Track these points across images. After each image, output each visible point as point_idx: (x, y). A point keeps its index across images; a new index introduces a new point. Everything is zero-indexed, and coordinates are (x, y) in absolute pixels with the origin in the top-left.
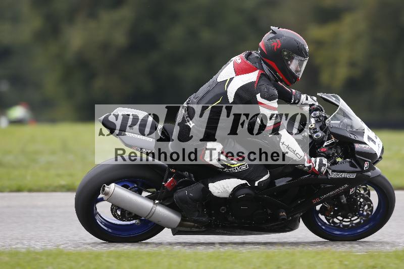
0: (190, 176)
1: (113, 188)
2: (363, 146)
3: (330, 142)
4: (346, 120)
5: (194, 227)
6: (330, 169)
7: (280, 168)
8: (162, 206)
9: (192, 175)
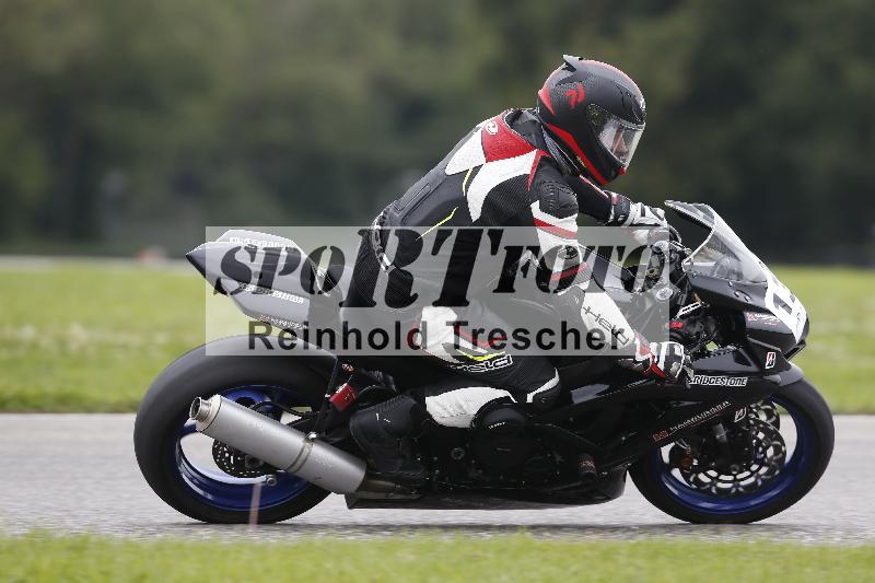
0: (385, 380)
1: (216, 405)
2: (765, 317)
3: (691, 308)
4: (727, 261)
5: (393, 490)
6: (690, 366)
7: (583, 363)
8: (323, 446)
9: (391, 378)
